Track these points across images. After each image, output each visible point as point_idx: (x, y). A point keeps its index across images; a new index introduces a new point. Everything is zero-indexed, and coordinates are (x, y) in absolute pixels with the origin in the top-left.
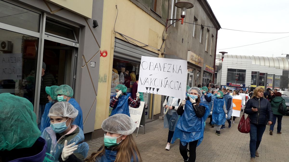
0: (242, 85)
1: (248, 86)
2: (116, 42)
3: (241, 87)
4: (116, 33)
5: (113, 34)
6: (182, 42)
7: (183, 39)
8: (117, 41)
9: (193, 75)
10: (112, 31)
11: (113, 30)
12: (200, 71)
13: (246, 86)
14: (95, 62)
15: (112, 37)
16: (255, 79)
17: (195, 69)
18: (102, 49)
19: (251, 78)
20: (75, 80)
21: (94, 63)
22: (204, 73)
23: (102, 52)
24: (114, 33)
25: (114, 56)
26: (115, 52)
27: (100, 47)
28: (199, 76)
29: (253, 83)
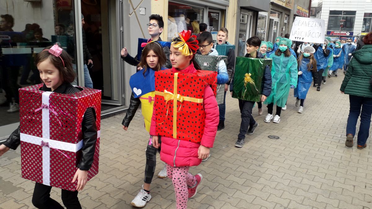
0: (348, 34)
1: (358, 35)
3: (348, 37)
9: (279, 21)
12: (289, 16)
13: (354, 34)
16: (369, 24)
17: (281, 13)
19: (362, 23)
20: (123, 32)
21: (144, 9)
22: (294, 18)
28: (287, 22)
29: (364, 29)
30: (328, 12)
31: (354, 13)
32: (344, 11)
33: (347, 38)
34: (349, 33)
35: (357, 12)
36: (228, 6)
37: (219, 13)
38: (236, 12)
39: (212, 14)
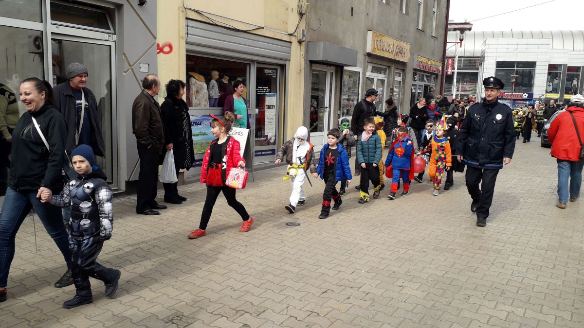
0: (525, 96)
1: (540, 97)
2: (187, 26)
3: (525, 100)
4: (188, 11)
5: (181, 14)
6: (352, 15)
7: (352, 8)
8: (190, 23)
9: (386, 79)
10: (179, 8)
11: (182, 5)
12: (403, 71)
13: (535, 97)
14: (149, 64)
15: (179, 18)
16: (557, 81)
17: (389, 67)
18: (161, 41)
19: (546, 80)
21: (147, 65)
22: (415, 74)
23: (160, 46)
24: (183, 11)
25: (187, 51)
26: (187, 43)
27: (155, 38)
28: (401, 80)
29: (550, 89)
30: (495, 63)
31: (533, 64)
32: (519, 63)
33: (525, 102)
34: (527, 95)
35: (537, 64)
36: (290, 60)
37: (277, 70)
38: (303, 67)
39: (266, 71)
